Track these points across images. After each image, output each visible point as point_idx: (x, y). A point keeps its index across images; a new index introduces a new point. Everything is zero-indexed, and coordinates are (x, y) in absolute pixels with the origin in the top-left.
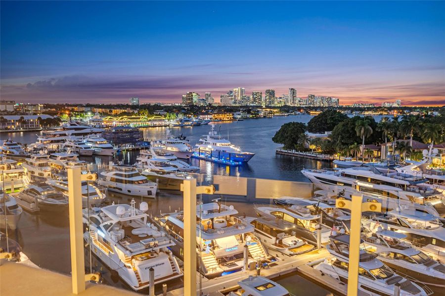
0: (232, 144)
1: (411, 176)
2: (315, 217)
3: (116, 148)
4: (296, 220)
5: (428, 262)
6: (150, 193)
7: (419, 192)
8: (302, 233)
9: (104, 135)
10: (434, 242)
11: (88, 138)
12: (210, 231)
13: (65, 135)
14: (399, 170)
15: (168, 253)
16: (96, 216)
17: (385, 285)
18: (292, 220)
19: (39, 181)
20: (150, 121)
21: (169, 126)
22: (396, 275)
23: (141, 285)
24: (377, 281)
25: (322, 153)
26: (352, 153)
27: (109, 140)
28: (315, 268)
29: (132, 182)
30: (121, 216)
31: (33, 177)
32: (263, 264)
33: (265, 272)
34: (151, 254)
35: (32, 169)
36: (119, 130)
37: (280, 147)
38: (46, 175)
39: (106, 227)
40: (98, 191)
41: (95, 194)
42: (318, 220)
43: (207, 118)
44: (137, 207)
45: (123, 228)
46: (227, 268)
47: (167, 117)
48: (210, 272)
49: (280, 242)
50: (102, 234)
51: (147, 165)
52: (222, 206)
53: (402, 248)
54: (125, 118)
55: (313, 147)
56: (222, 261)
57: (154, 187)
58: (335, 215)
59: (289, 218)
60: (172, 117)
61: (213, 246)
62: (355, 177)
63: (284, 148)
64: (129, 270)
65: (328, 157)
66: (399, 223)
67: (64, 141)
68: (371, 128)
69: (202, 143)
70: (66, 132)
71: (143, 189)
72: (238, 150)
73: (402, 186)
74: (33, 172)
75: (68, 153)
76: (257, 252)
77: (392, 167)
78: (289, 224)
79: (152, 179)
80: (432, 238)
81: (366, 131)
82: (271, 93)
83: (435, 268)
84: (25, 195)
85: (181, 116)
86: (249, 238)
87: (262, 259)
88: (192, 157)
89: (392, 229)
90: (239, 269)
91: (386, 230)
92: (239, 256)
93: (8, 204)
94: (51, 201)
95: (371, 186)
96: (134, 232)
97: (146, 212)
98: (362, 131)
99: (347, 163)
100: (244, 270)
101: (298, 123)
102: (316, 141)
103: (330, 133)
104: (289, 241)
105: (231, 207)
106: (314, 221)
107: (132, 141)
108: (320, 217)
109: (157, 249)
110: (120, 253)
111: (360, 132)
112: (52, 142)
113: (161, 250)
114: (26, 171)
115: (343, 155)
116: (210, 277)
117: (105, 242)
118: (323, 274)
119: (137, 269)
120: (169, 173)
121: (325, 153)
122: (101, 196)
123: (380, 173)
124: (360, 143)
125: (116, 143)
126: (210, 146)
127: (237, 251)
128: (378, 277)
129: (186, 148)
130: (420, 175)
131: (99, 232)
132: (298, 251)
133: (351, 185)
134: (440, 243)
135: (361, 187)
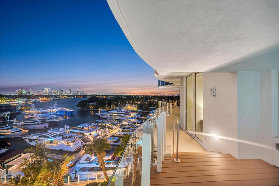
0: (64, 108)
1: (125, 111)
8: (108, 127)
14: (122, 110)
15: (79, 139)
18: (105, 125)
20: (7, 102)
21: (18, 103)
23: (75, 149)
25: (94, 109)
26: (104, 108)
28: (117, 134)
29: (35, 124)
30: (62, 131)
39: (54, 136)
40: (22, 129)
41: (21, 131)
44: (66, 127)
47: (17, 100)
49: (105, 130)
50: (51, 139)
55: (91, 107)
56: (93, 138)
57: (47, 125)
60: (20, 99)
61: (91, 134)
62: (112, 113)
63: (81, 108)
64: (70, 146)
68: (108, 101)
69: (51, 108)
72: (68, 110)
73: (124, 114)
86: (98, 131)
95: (117, 115)
103: (96, 103)
110: (63, 142)
111: (106, 102)
115: (101, 109)
117: (52, 142)
118: (120, 135)
119: (73, 146)
120: (48, 119)
121: (96, 108)
122: (25, 131)
123: (118, 111)
124: (106, 105)
126: (55, 109)
127: (96, 135)
129: (44, 111)
131: (49, 139)
132: (111, 131)
133: (111, 115)
134: (138, 123)
135: (114, 116)
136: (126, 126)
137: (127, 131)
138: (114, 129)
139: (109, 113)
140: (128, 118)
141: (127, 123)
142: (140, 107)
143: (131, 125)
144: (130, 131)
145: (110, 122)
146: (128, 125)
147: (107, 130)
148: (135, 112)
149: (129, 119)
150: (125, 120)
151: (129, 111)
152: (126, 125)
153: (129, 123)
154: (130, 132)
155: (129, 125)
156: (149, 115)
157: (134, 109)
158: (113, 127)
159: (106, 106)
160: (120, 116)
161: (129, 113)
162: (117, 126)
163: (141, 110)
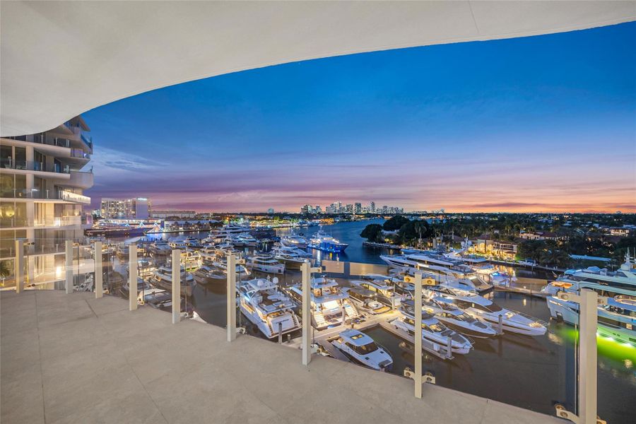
0: (334, 238)
1: (454, 260)
2: (390, 288)
3: (258, 241)
4: (377, 290)
5: (470, 320)
6: (280, 271)
7: (461, 271)
8: (381, 299)
9: (251, 233)
10: (473, 305)
11: (241, 235)
12: (320, 297)
13: (226, 233)
14: (446, 256)
15: (291, 312)
16: (244, 287)
17: (440, 336)
18: (374, 289)
19: (208, 263)
20: (280, 223)
21: (292, 227)
22: (448, 329)
23: (273, 335)
24: (435, 334)
25: (393, 244)
26: (413, 244)
27: (254, 236)
28: (391, 323)
29: (268, 264)
30: (261, 287)
31: (204, 261)
32: (356, 320)
33: (357, 326)
34: (280, 313)
35: (204, 255)
36: (260, 229)
37: (365, 240)
38: (213, 259)
39: (251, 294)
40: (246, 270)
41: (244, 271)
42: (392, 290)
43: (317, 221)
44: (271, 280)
45: (262, 295)
46: (331, 323)
47: (292, 221)
48: (320, 326)
49: (367, 305)
50: (248, 299)
51: (279, 253)
52: (328, 280)
53: (451, 310)
54: (265, 222)
55: (387, 240)
56: (328, 318)
57: (282, 267)
58: (404, 286)
59: (372, 288)
60: (295, 221)
61: (321, 307)
62: (416, 261)
63: (368, 241)
64: (265, 324)
65: (397, 247)
66: (448, 292)
67: (225, 237)
68: (425, 228)
69: (314, 238)
70: (227, 231)
71: (275, 268)
72: (338, 242)
74: (204, 257)
75: (228, 245)
76: (351, 312)
77: (441, 254)
78: (373, 292)
79: (281, 261)
80: (472, 303)
81: (422, 229)
82: (359, 205)
83: (476, 324)
84: (199, 272)
85: (300, 221)
86: (346, 302)
87: (355, 317)
88: (308, 247)
89: (443, 296)
90: (340, 324)
91: (439, 296)
92: (339, 315)
93: (188, 279)
94: (215, 277)
95: (427, 266)
96: (269, 298)
97: (277, 284)
99: (410, 251)
100: (343, 325)
101: (376, 225)
102: (389, 236)
103: (398, 231)
104: (373, 304)
105: (334, 281)
106: (389, 291)
107: (268, 236)
108: (394, 287)
109: (284, 309)
110: (260, 312)
111: (419, 230)
112: (218, 237)
113: (287, 310)
114: (200, 256)
115: (407, 245)
116: (320, 330)
117: (250, 305)
118: (397, 328)
119: (271, 323)
120: (293, 257)
121: (396, 244)
122: (248, 273)
123: (433, 257)
124: (418, 237)
125: (258, 238)
126: (319, 240)
127: (338, 311)
128: (435, 331)
129: (304, 241)
130: (460, 259)
131: (246, 298)
132: (379, 311)
134: (477, 306)
135: (420, 267)
138: (394, 307)
141: (433, 299)
143: (446, 307)
144: (427, 328)
148: (508, 265)
151: (471, 260)
156: (555, 283)
157: (506, 256)
159: (419, 240)
163: (530, 259)
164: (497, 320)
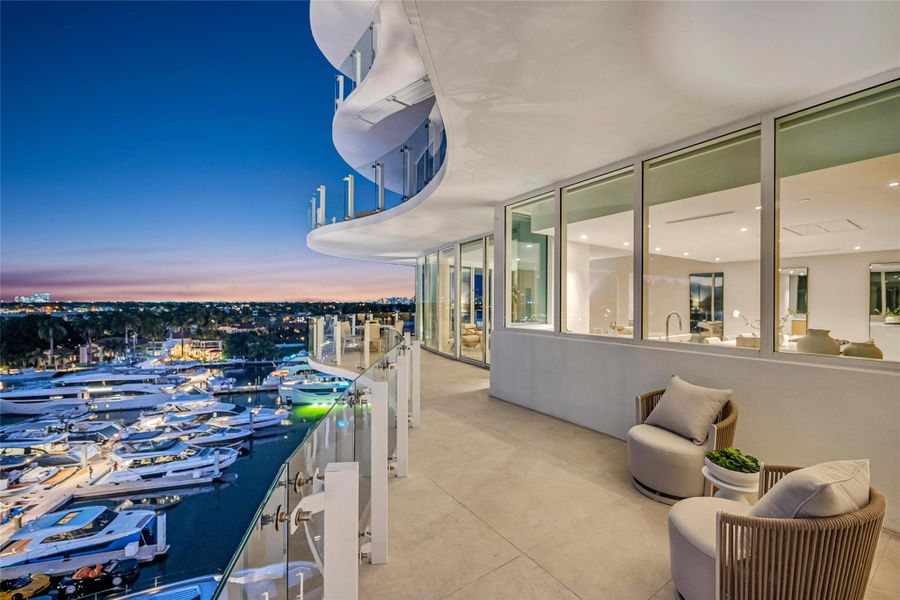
1: (156, 370)
4: (28, 449)
5: (220, 431)
7: (170, 383)
10: (215, 415)
14: (143, 366)
17: (199, 458)
18: (20, 452)
24: (190, 459)
26: (31, 361)
28: (99, 483)
53: (195, 427)
59: (14, 451)
62: (81, 384)
68: (63, 329)
73: (151, 381)
80: (212, 413)
83: (229, 432)
95: (110, 389)
98: (51, 333)
99: (26, 377)
104: (33, 475)
111: (47, 334)
115: (13, 367)
118: (117, 484)
124: (48, 348)
128: (188, 456)
130: (164, 367)
132: (57, 479)
133: (75, 396)
134: (220, 414)
136: (156, 439)
137: (162, 459)
138: (83, 462)
139: (58, 385)
140: (171, 400)
141: (163, 424)
142: (236, 345)
143: (185, 427)
144: (177, 458)
145: (60, 431)
146: (168, 430)
147: (36, 473)
148: (212, 367)
149: (174, 404)
150: (150, 410)
151: (178, 367)
152: (160, 431)
153: (173, 419)
154: (179, 459)
155: (174, 429)
156: (273, 373)
157: (210, 356)
158: (78, 454)
159: (48, 353)
160: (127, 393)
161: (182, 376)
162: (108, 445)
163: (239, 356)
164: (247, 420)
